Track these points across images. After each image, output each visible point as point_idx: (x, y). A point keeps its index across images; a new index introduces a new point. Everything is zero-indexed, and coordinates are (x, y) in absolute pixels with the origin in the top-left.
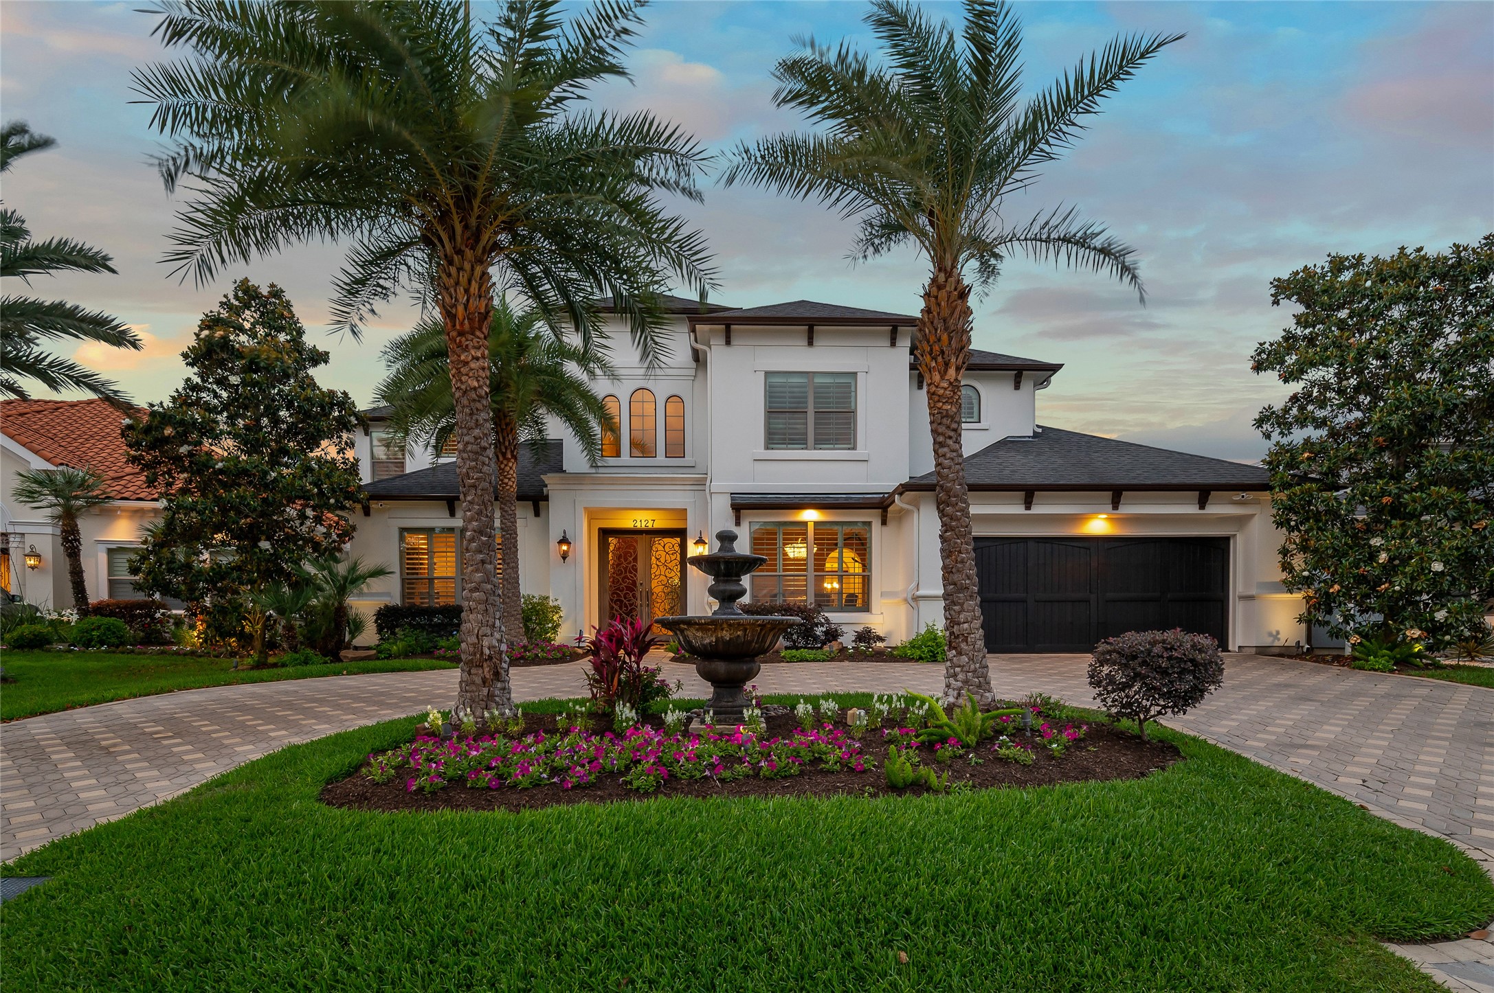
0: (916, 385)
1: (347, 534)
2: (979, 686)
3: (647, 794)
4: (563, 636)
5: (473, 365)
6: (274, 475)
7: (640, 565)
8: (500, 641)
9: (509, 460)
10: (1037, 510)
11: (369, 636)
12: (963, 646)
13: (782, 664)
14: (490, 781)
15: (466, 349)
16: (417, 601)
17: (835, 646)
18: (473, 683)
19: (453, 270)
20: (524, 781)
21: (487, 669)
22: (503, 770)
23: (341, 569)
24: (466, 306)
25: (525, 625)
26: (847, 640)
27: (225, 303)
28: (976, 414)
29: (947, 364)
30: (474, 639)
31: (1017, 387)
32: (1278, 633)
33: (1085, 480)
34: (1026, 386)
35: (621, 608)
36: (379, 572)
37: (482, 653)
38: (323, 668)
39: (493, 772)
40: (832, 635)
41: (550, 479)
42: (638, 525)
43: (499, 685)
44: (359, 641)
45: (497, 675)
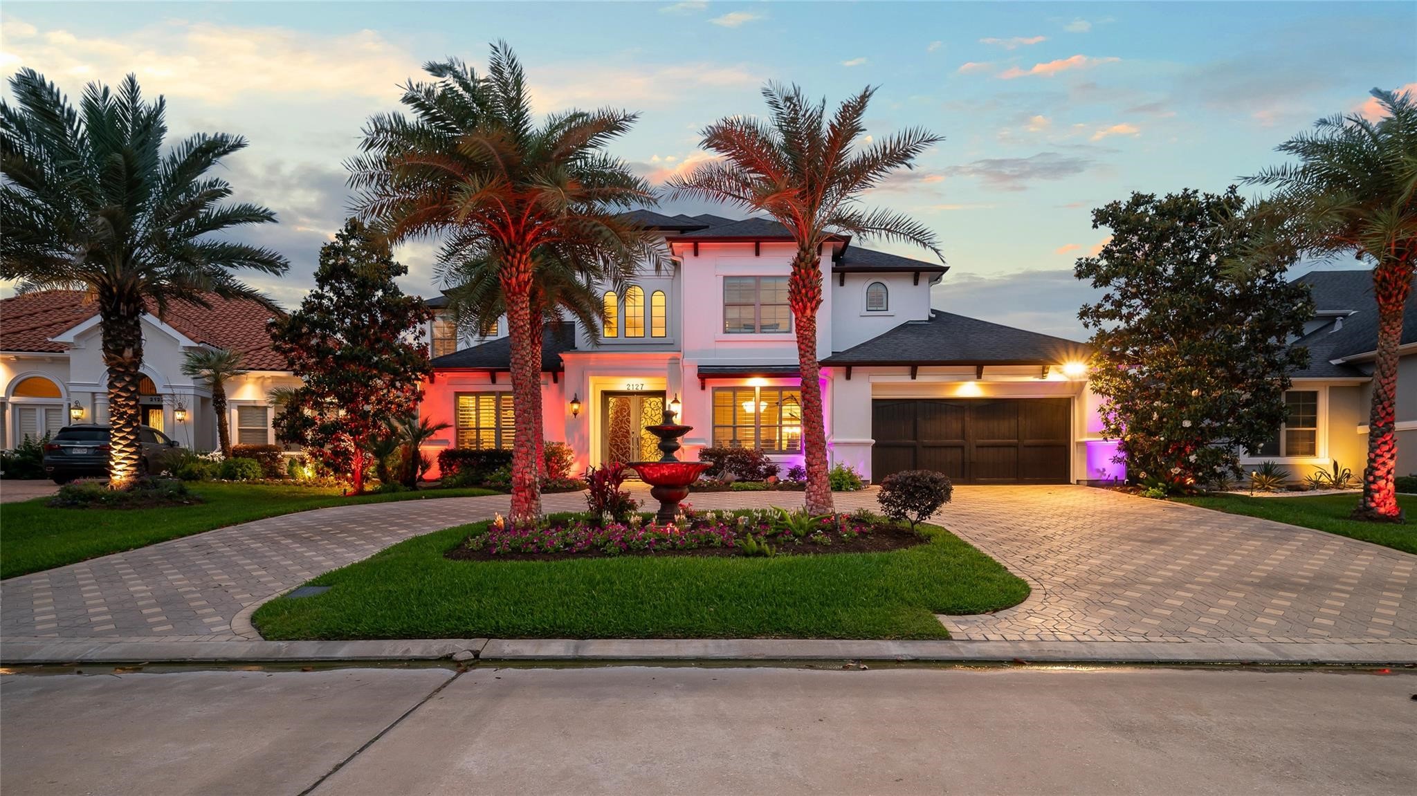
0: (838, 284)
1: (419, 397)
2: (824, 504)
3: (614, 555)
4: (574, 471)
5: (520, 313)
6: (376, 359)
7: (632, 418)
8: (535, 476)
9: (536, 345)
10: (920, 379)
11: (434, 472)
12: (815, 478)
13: (730, 492)
14: (534, 549)
15: (517, 304)
16: (467, 446)
17: (771, 479)
18: (519, 501)
19: (510, 258)
20: (551, 550)
21: (527, 492)
22: (539, 544)
23: (418, 423)
24: (517, 278)
25: (547, 464)
26: (783, 476)
27: (339, 235)
28: (885, 304)
29: (805, 308)
30: (520, 475)
31: (916, 283)
32: (1104, 470)
33: (956, 357)
34: (923, 282)
35: (618, 450)
36: (442, 426)
37: (525, 483)
38: (404, 494)
39: (534, 546)
40: (772, 471)
41: (566, 357)
42: (631, 389)
43: (535, 502)
44: (427, 475)
45: (533, 497)
